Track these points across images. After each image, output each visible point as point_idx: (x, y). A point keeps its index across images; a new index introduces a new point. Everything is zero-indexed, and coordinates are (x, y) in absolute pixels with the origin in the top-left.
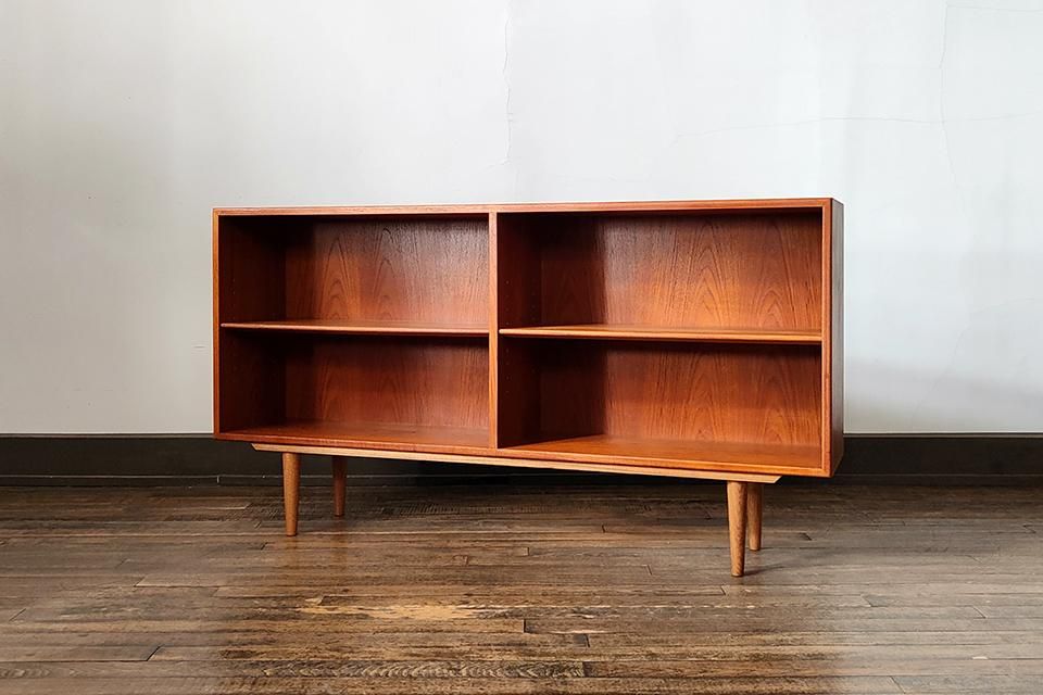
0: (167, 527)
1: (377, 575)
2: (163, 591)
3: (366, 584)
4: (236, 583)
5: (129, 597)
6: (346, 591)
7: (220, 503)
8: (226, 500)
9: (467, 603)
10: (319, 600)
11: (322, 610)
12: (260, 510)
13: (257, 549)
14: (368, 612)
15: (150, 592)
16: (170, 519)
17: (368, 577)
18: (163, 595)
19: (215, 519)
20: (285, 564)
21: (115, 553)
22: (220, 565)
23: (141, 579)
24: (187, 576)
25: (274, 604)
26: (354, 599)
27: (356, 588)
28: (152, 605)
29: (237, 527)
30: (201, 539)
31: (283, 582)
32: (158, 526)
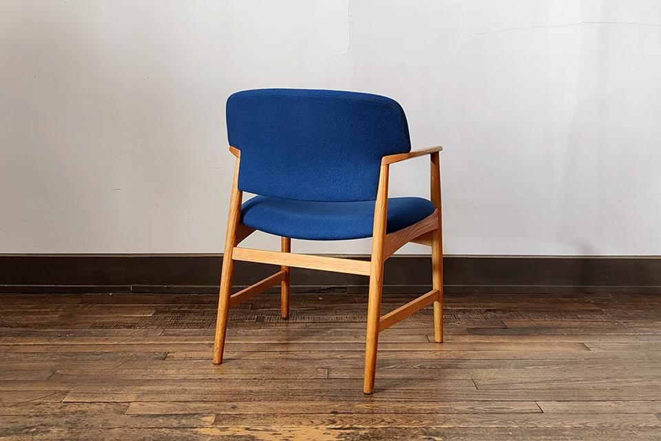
0: (90, 334)
1: (257, 388)
2: (84, 407)
3: (250, 400)
4: (144, 399)
5: (55, 415)
6: (234, 408)
7: (133, 310)
8: (137, 307)
9: (334, 422)
10: (211, 419)
11: (216, 432)
12: (163, 317)
13: (161, 359)
14: (254, 434)
15: (73, 408)
16: (94, 326)
17: (251, 391)
18: (83, 412)
19: (130, 327)
20: (183, 376)
21: (48, 364)
22: (131, 377)
23: (66, 393)
24: (104, 389)
25: (175, 423)
26: (241, 417)
27: (242, 404)
28: (74, 425)
29: (146, 335)
30: (117, 348)
31: (182, 399)
32: (84, 334)
